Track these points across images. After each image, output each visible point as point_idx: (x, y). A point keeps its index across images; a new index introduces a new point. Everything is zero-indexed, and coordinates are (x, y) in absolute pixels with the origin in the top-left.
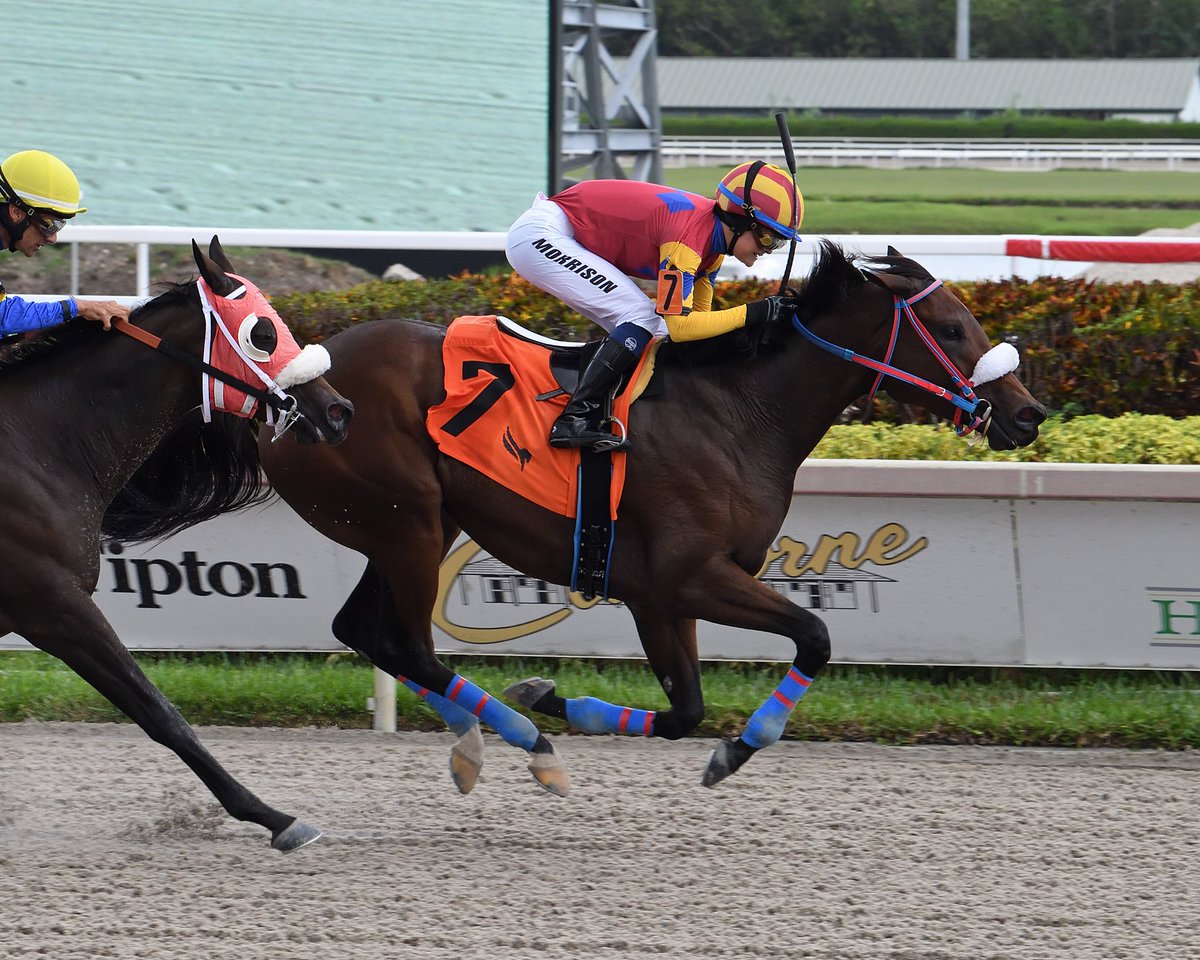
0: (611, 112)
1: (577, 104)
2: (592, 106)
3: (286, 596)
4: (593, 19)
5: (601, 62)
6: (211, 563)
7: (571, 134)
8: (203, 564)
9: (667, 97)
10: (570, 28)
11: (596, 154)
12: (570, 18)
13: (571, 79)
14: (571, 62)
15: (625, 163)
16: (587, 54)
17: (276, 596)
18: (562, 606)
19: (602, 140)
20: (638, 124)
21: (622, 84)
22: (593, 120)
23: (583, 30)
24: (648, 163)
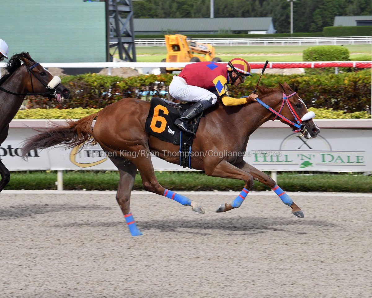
0: (122, 33)
1: (113, 30)
2: (117, 30)
3: (35, 156)
4: (116, 8)
5: (119, 20)
6: (15, 148)
7: (112, 38)
8: (13, 148)
9: (136, 28)
10: (110, 11)
11: (119, 43)
12: (111, 8)
13: (111, 24)
14: (112, 20)
15: (126, 46)
16: (115, 18)
17: (32, 156)
18: (105, 158)
19: (119, 40)
20: (128, 35)
21: (125, 25)
22: (118, 36)
23: (114, 11)
24: (131, 46)
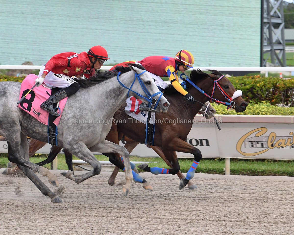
0: (274, 41)
1: (267, 39)
2: (270, 39)
3: (206, 146)
4: (270, 20)
5: (272, 30)
6: (190, 139)
7: (265, 46)
8: (188, 139)
9: (287, 37)
10: (265, 23)
11: (271, 50)
12: (265, 20)
13: (265, 34)
14: (266, 30)
15: (278, 52)
16: (269, 28)
17: (204, 146)
18: (267, 148)
19: (272, 47)
20: (280, 43)
21: (277, 34)
22: (270, 43)
23: (268, 23)
24: (282, 52)
